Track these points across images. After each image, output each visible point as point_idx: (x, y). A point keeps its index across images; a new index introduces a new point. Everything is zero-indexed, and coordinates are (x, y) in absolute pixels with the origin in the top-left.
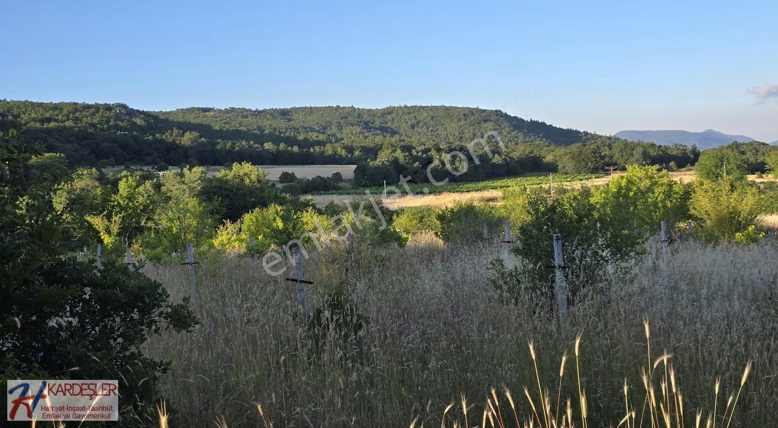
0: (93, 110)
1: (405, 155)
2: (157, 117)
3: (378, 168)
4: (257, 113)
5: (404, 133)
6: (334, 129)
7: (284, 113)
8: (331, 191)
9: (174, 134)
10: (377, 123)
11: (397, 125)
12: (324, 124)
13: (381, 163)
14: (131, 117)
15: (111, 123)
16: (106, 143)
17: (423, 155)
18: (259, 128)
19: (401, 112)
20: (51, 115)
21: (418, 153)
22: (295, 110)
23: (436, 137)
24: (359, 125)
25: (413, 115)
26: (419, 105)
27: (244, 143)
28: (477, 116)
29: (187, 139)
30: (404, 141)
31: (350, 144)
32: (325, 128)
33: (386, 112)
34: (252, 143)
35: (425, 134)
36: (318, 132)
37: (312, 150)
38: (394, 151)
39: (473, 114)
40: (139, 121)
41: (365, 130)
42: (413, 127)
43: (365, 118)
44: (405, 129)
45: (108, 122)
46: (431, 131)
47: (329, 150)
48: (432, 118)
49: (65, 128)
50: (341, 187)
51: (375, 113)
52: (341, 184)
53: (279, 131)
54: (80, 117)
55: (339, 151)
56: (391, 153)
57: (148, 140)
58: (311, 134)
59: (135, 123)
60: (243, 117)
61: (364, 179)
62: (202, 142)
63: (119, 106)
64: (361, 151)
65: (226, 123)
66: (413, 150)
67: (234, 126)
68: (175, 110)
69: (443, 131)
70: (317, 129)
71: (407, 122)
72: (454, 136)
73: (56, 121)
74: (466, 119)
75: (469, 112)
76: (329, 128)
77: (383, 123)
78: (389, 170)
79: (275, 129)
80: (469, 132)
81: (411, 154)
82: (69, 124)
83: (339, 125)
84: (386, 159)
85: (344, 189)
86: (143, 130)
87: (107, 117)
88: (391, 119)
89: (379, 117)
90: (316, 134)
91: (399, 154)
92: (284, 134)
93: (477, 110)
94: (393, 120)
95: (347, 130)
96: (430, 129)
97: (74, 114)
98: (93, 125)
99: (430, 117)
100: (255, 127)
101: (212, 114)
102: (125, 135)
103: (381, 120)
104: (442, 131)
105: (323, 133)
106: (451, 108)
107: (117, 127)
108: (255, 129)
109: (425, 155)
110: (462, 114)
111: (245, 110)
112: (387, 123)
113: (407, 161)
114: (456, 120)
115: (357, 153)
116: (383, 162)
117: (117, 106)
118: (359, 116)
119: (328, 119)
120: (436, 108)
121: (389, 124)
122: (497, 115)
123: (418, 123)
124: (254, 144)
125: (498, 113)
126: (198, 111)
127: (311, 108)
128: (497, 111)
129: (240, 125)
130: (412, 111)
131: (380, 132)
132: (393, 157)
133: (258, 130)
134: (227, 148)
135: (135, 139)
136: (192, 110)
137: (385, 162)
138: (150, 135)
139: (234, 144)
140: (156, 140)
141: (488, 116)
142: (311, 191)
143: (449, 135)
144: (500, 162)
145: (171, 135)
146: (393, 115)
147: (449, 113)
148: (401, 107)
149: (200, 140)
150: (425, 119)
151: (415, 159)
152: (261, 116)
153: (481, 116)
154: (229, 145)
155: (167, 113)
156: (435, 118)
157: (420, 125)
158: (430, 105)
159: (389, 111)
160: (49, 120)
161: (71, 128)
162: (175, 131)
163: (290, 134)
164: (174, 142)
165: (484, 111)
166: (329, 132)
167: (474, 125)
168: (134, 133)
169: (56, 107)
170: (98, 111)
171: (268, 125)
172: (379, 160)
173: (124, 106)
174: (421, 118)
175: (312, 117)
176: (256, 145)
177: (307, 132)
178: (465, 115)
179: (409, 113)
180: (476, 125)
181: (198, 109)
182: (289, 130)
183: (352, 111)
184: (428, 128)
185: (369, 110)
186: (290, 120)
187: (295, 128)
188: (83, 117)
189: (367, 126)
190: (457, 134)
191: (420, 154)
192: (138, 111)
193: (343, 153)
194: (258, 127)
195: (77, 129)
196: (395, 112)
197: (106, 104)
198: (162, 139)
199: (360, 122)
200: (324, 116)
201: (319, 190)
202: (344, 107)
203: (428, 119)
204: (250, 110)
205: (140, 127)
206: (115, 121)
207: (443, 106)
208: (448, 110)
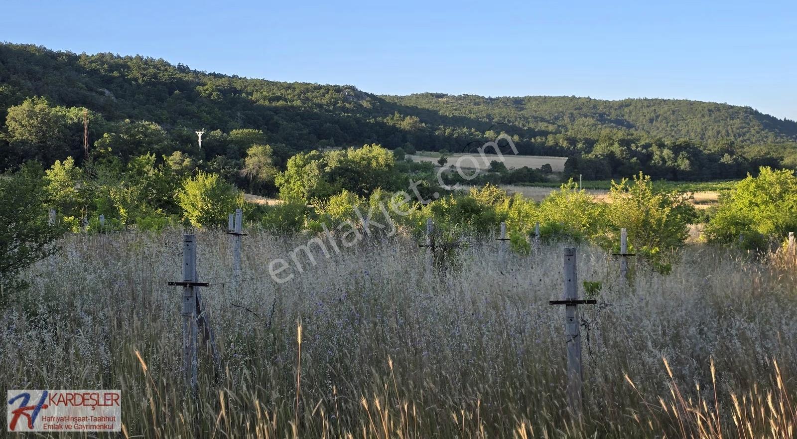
0: (323, 91)
1: (622, 150)
2: (384, 100)
3: (590, 161)
4: (489, 100)
5: (641, 126)
6: (567, 120)
7: (518, 102)
8: (536, 183)
9: (395, 118)
10: (613, 116)
11: (634, 118)
12: (556, 114)
13: (594, 157)
14: (359, 100)
15: (339, 105)
16: (328, 124)
17: (642, 150)
18: (489, 116)
19: (639, 105)
20: (282, 94)
21: (637, 147)
22: (529, 99)
23: (675, 133)
24: (593, 117)
25: (653, 108)
26: (660, 98)
27: (465, 130)
28: (723, 112)
29: (407, 123)
30: (632, 135)
31: (573, 136)
32: (557, 118)
33: (624, 104)
34: (473, 130)
35: (663, 129)
36: (548, 122)
37: (533, 140)
38: (612, 145)
39: (719, 110)
40: (365, 104)
41: (599, 123)
42: (651, 121)
43: (601, 109)
44: (642, 122)
45: (336, 103)
46: (671, 126)
47: (550, 141)
48: (674, 112)
49: (292, 107)
50: (549, 179)
51: (611, 104)
52: (550, 177)
53: (508, 120)
54: (311, 97)
55: (561, 142)
56: (607, 146)
57: (370, 122)
58: (540, 124)
59: (361, 106)
60: (475, 104)
61: (574, 172)
62: (423, 127)
63: (349, 88)
64: (584, 144)
65: (456, 110)
66: (633, 145)
67: (464, 112)
68: (409, 95)
69: (684, 127)
70: (549, 119)
71: (645, 116)
72: (695, 132)
73: (286, 100)
74: (710, 115)
75: (715, 107)
76: (561, 119)
77: (619, 116)
78: (602, 164)
79: (504, 118)
80: (713, 129)
81: (629, 148)
82: (297, 103)
83: (572, 116)
84: (601, 153)
85: (551, 182)
86: (368, 112)
87: (335, 99)
88: (628, 111)
89: (616, 109)
90: (546, 124)
91: (616, 149)
92: (513, 123)
93: (725, 106)
94: (630, 112)
95: (580, 121)
96: (670, 124)
97: (305, 94)
98: (320, 106)
99: (671, 112)
100: (485, 115)
101: (445, 100)
102: (348, 116)
103: (618, 112)
104: (682, 126)
105: (553, 123)
106: (695, 102)
107: (344, 109)
108: (484, 117)
109: (644, 151)
110: (706, 109)
111: (478, 97)
112: (623, 116)
113: (624, 156)
114: (700, 115)
115: (580, 146)
116: (596, 156)
117: (346, 88)
118: (595, 107)
119: (561, 109)
120: (679, 102)
121: (626, 117)
122: (746, 112)
123: (657, 117)
124: (476, 131)
125: (748, 111)
126: (431, 97)
127: (545, 97)
128: (746, 108)
129: (470, 112)
130: (652, 104)
131: (614, 125)
132: (609, 150)
133: (487, 118)
134: (446, 134)
135: (358, 121)
136: (426, 95)
137: (599, 156)
138: (372, 118)
139: (454, 130)
140: (377, 123)
141: (736, 112)
142: (516, 182)
143: (690, 131)
144: (729, 162)
145: (392, 119)
146: (631, 108)
147: (692, 108)
148: (640, 100)
149: (420, 125)
150: (665, 113)
151: (634, 154)
152: (493, 104)
153: (728, 113)
154: (448, 131)
155: (401, 98)
156: (676, 113)
157: (659, 119)
158: (672, 99)
159: (627, 103)
160: (278, 99)
161: (298, 107)
162: (397, 115)
163: (519, 123)
164: (394, 126)
165: (732, 107)
166: (560, 123)
167: (719, 121)
168: (358, 115)
169: (290, 87)
170: (328, 92)
171: (497, 113)
172: (593, 153)
173: (353, 89)
174: (661, 112)
175: (545, 107)
176: (477, 133)
177: (537, 122)
178: (709, 110)
179: (648, 107)
180: (722, 121)
181: (432, 95)
182: (518, 119)
183: (587, 102)
184: (668, 123)
185: (606, 102)
186: (522, 109)
187: (524, 118)
188: (313, 97)
189: (602, 118)
190: (699, 130)
191: (639, 149)
192: (366, 94)
193: (565, 144)
194: (487, 115)
195: (303, 109)
196: (633, 104)
197: (336, 86)
198: (383, 122)
199: (595, 114)
200: (557, 106)
201: (525, 181)
202: (579, 98)
203: (668, 113)
204: (483, 98)
205: (366, 110)
206: (343, 103)
207: (686, 100)
208: (691, 104)
